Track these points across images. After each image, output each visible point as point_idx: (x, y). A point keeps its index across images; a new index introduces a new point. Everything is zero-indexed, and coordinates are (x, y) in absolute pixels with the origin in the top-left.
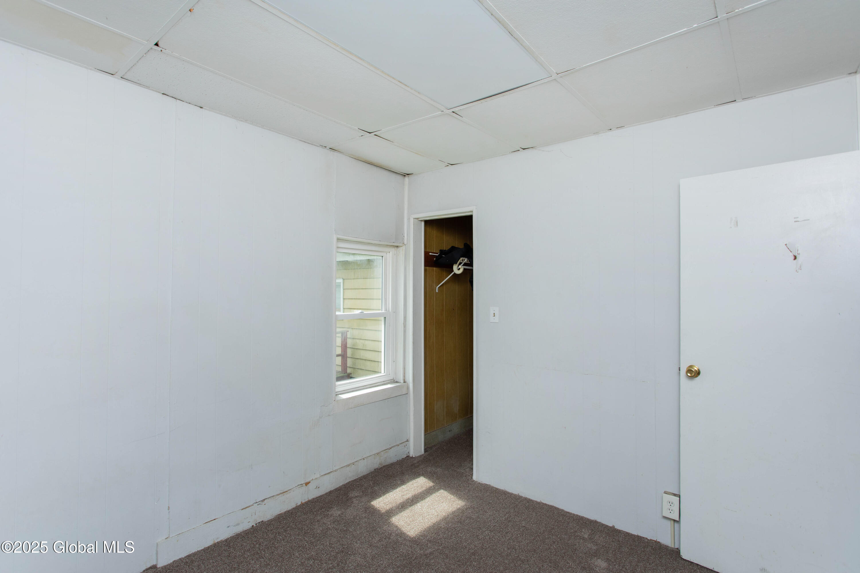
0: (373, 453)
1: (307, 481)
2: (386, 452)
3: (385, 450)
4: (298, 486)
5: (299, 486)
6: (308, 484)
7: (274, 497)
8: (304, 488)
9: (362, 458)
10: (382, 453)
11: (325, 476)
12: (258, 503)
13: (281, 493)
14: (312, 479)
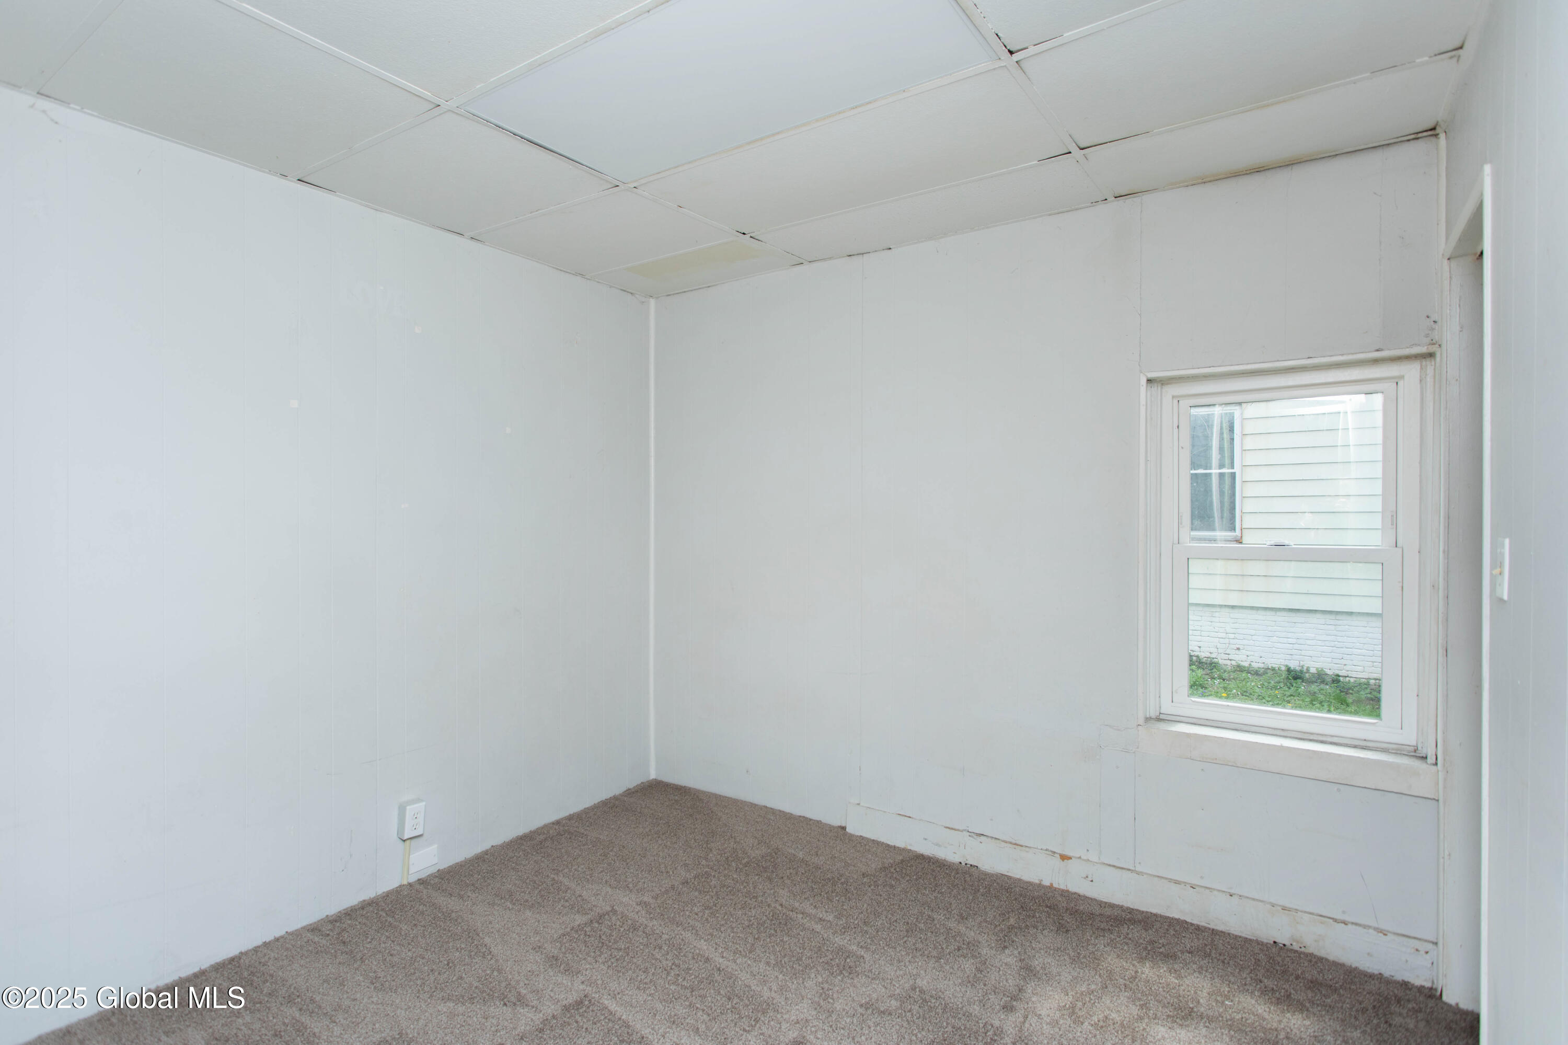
0: (1272, 900)
1: (1067, 853)
2: (1322, 923)
3: (1321, 916)
4: (1046, 850)
5: (1047, 852)
6: (1068, 860)
7: (998, 841)
8: (1057, 861)
9: (1230, 891)
10: (1306, 917)
11: (1109, 867)
12: (970, 834)
13: (1011, 843)
14: (1079, 856)
